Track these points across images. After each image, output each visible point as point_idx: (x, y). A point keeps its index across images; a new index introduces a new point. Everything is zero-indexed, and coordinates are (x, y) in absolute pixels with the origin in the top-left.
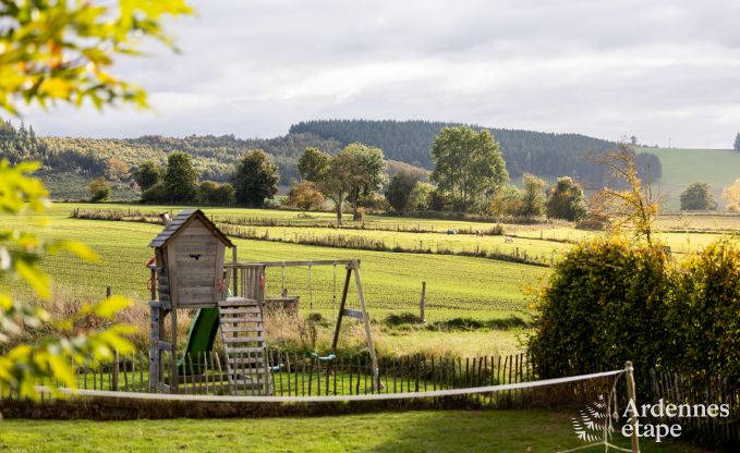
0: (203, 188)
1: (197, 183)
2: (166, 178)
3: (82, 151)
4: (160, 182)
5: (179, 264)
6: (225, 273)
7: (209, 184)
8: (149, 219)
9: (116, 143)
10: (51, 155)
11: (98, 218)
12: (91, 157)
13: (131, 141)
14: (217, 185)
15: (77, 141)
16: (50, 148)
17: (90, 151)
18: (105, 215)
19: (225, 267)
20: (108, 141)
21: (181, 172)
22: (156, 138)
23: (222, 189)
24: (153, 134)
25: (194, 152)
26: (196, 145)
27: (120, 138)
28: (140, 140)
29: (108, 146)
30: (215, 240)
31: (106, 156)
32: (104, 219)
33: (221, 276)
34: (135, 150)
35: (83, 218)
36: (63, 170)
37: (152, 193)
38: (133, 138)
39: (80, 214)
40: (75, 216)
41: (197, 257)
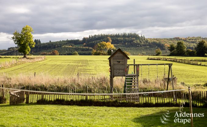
0: (187, 51)
1: (185, 50)
2: (176, 48)
3: (158, 42)
4: (175, 50)
5: (114, 64)
6: (127, 67)
7: (189, 50)
8: (168, 60)
9: (167, 39)
10: (149, 43)
11: (154, 59)
12: (160, 44)
13: (171, 39)
14: (191, 50)
15: (156, 39)
16: (149, 41)
17: (160, 42)
18: (156, 59)
19: (127, 65)
20: (165, 39)
21: (181, 47)
22: (178, 38)
23: (193, 51)
24: (177, 37)
25: (189, 42)
26: (190, 40)
27: (168, 38)
28: (174, 38)
29: (165, 41)
30: (124, 57)
31: (164, 43)
32: (156, 60)
33: (126, 67)
34: (172, 41)
35: (150, 59)
36: (152, 47)
37: (173, 53)
38: (172, 38)
39: (150, 58)
40: (148, 59)
41: (119, 62)
